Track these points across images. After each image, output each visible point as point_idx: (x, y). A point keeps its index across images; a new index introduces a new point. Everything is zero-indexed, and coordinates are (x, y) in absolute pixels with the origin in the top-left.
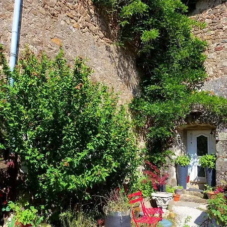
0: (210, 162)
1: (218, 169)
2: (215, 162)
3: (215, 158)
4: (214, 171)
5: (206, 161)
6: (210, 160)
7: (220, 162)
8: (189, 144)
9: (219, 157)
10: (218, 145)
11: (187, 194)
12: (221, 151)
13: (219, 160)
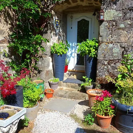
0: (91, 49)
1: (100, 57)
2: (96, 49)
3: (97, 44)
4: (95, 61)
5: (87, 48)
6: (91, 47)
7: (103, 49)
8: (69, 29)
9: (102, 42)
10: (102, 27)
11: (63, 85)
12: (105, 34)
13: (103, 46)
